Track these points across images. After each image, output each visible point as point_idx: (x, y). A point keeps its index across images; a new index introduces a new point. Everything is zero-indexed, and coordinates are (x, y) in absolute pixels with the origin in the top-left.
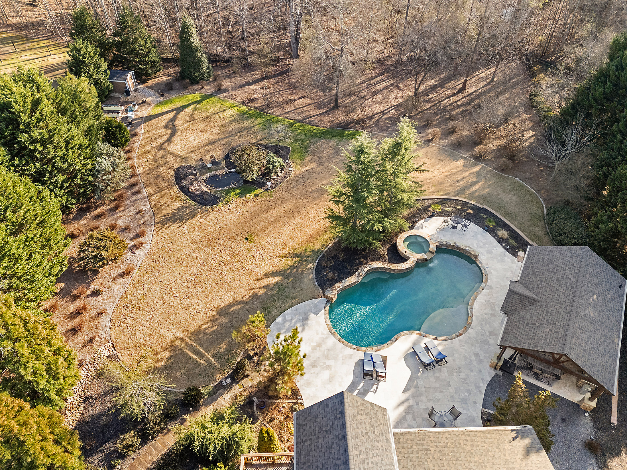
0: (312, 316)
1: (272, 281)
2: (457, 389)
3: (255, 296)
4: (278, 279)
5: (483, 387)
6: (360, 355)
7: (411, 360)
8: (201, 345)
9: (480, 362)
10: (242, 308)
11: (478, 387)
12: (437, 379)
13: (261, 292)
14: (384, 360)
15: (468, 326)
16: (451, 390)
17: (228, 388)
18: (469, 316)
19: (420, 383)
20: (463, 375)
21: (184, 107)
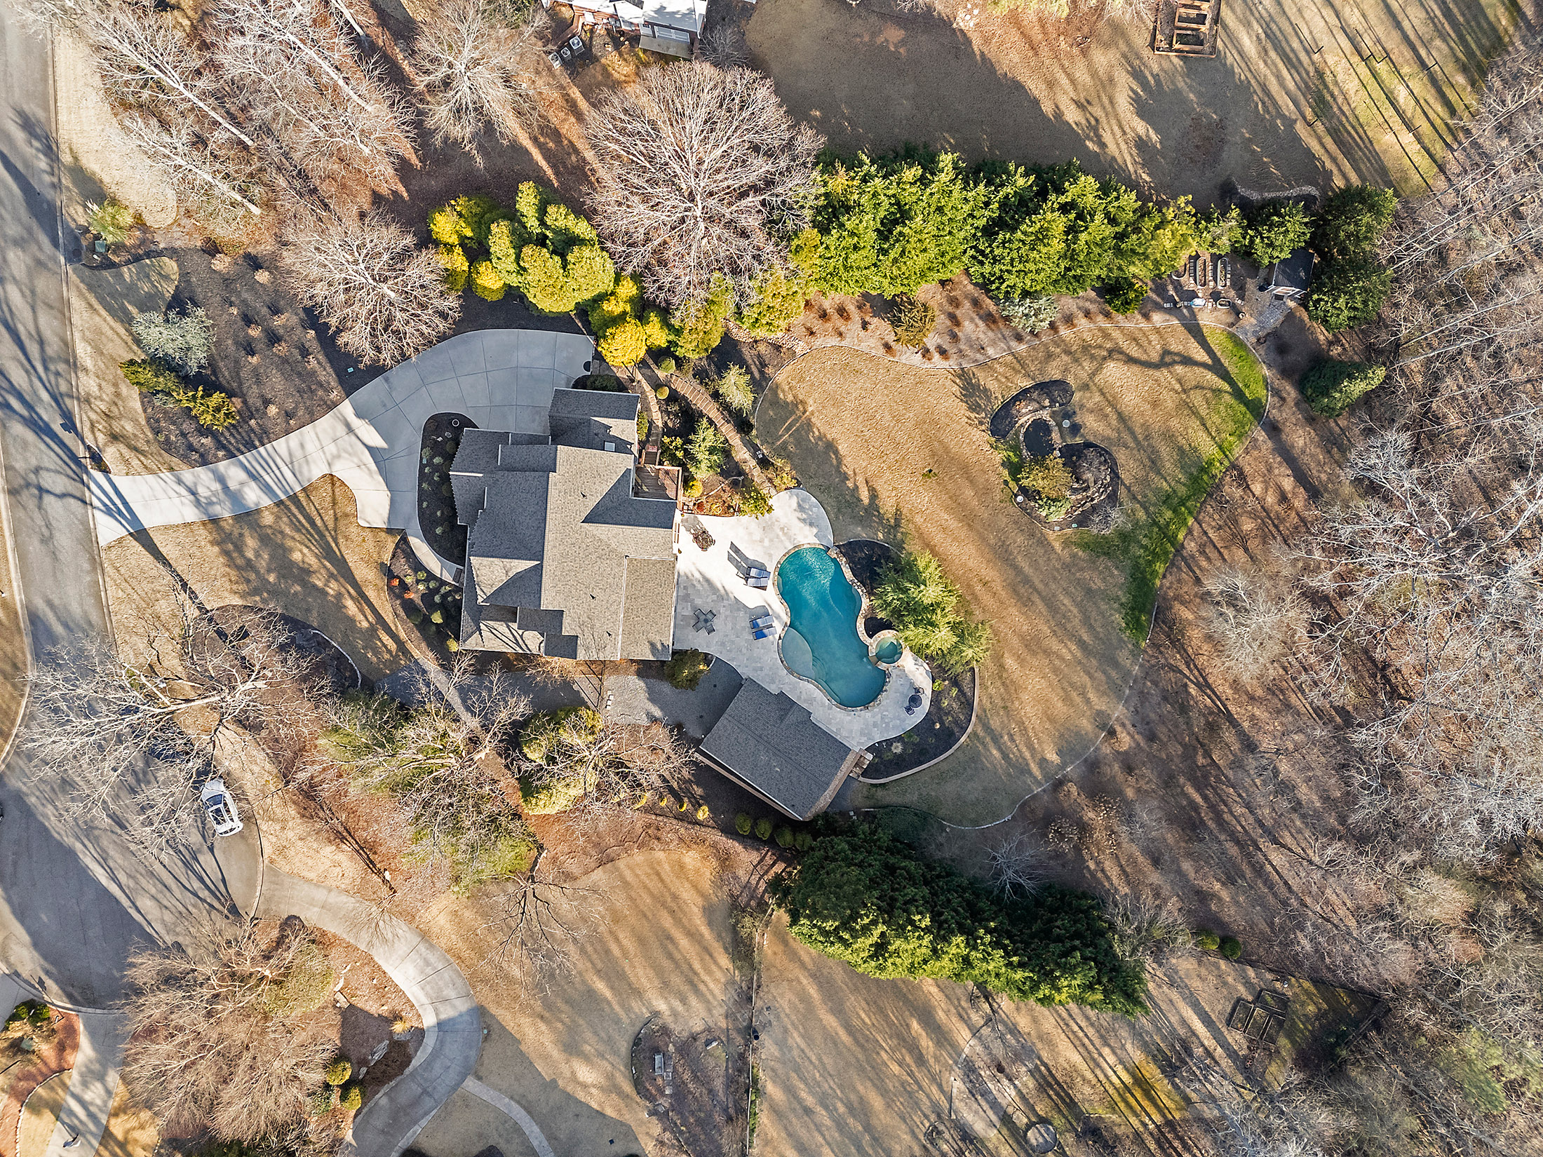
0: (815, 530)
1: (864, 495)
2: (733, 642)
3: (845, 477)
4: (866, 501)
5: (733, 664)
6: (771, 567)
7: (762, 611)
8: (797, 429)
9: (755, 670)
10: (832, 465)
11: (733, 660)
12: (744, 628)
13: (850, 484)
14: (764, 588)
15: (791, 671)
16: (733, 637)
17: (754, 456)
18: (800, 676)
19: (741, 614)
20: (744, 651)
21: (1225, 375)
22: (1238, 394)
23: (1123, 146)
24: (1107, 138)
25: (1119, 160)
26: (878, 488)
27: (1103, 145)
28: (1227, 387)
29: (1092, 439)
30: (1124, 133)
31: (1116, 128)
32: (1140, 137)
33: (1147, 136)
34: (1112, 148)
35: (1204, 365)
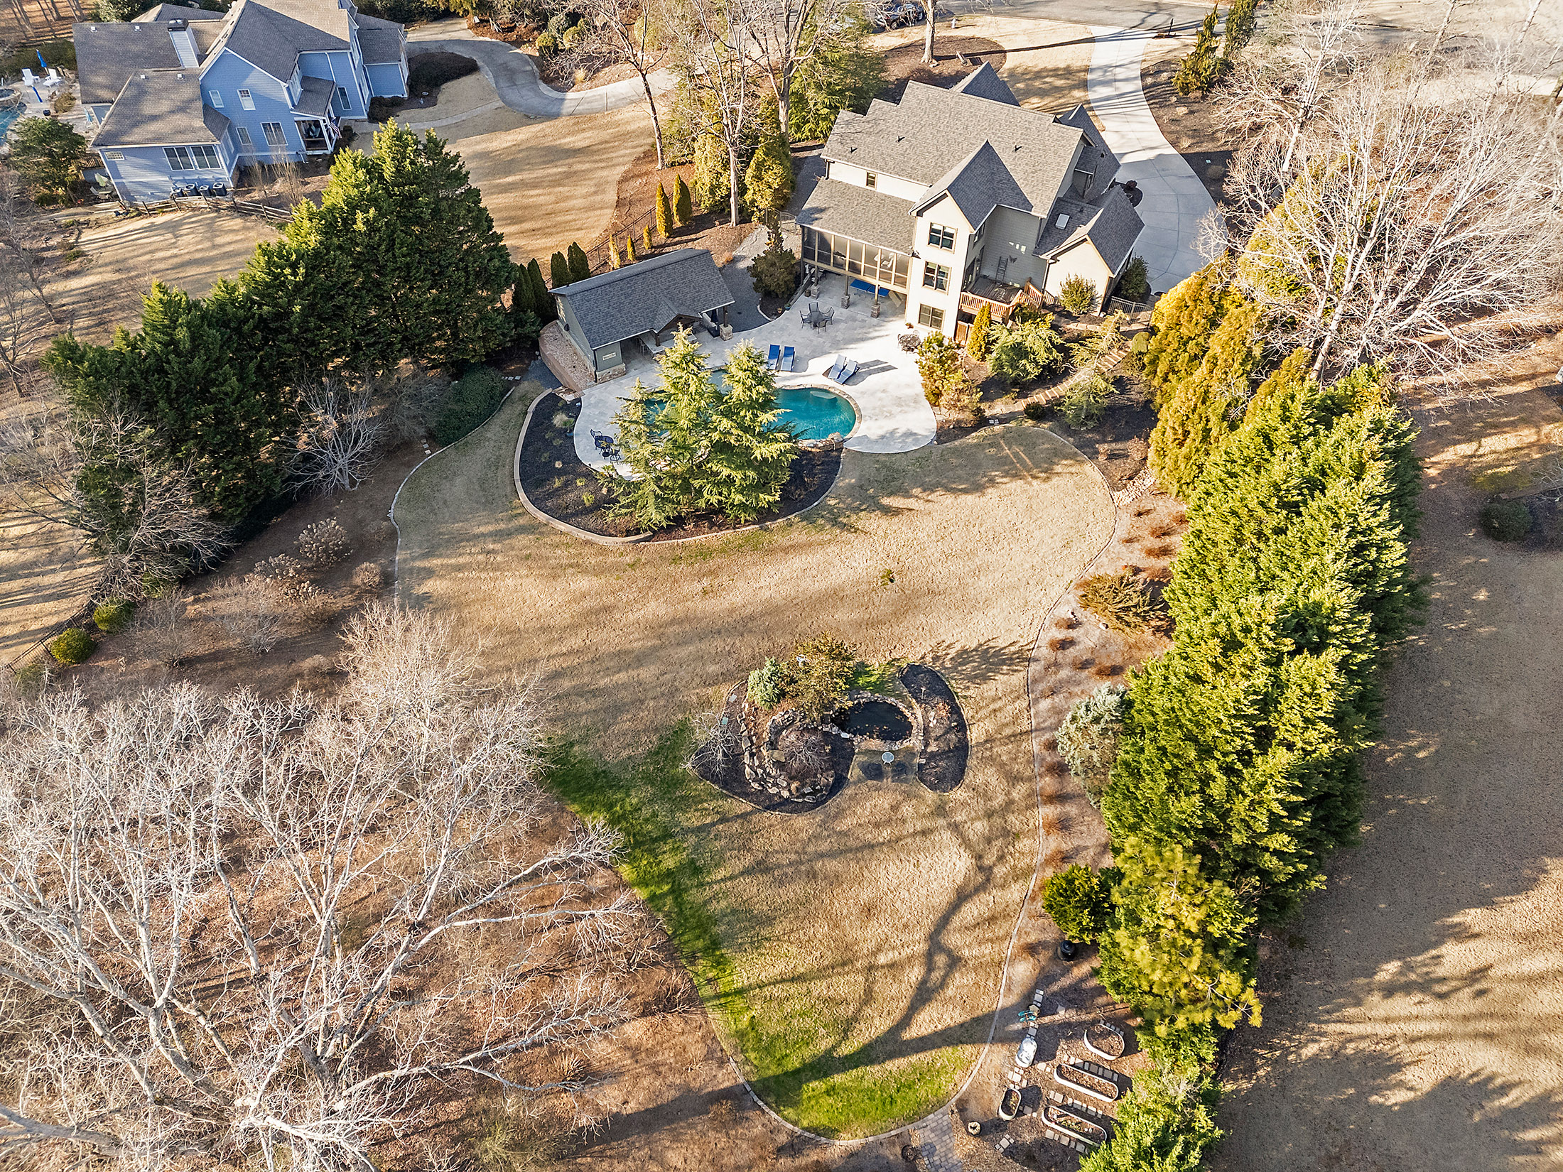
0: (875, 436)
1: (894, 502)
3: (929, 488)
4: (886, 501)
6: (847, 389)
7: (801, 367)
8: (1012, 463)
10: (952, 482)
13: (917, 491)
21: (867, 1056)
22: (823, 1066)
23: (1383, 1030)
24: (1402, 1004)
25: (1351, 1011)
26: (896, 519)
27: (1389, 990)
28: (846, 1049)
29: (848, 791)
30: (1413, 1040)
31: (1424, 1027)
32: (1398, 1067)
33: (1400, 1084)
34: (1377, 1005)
35: (906, 1021)
